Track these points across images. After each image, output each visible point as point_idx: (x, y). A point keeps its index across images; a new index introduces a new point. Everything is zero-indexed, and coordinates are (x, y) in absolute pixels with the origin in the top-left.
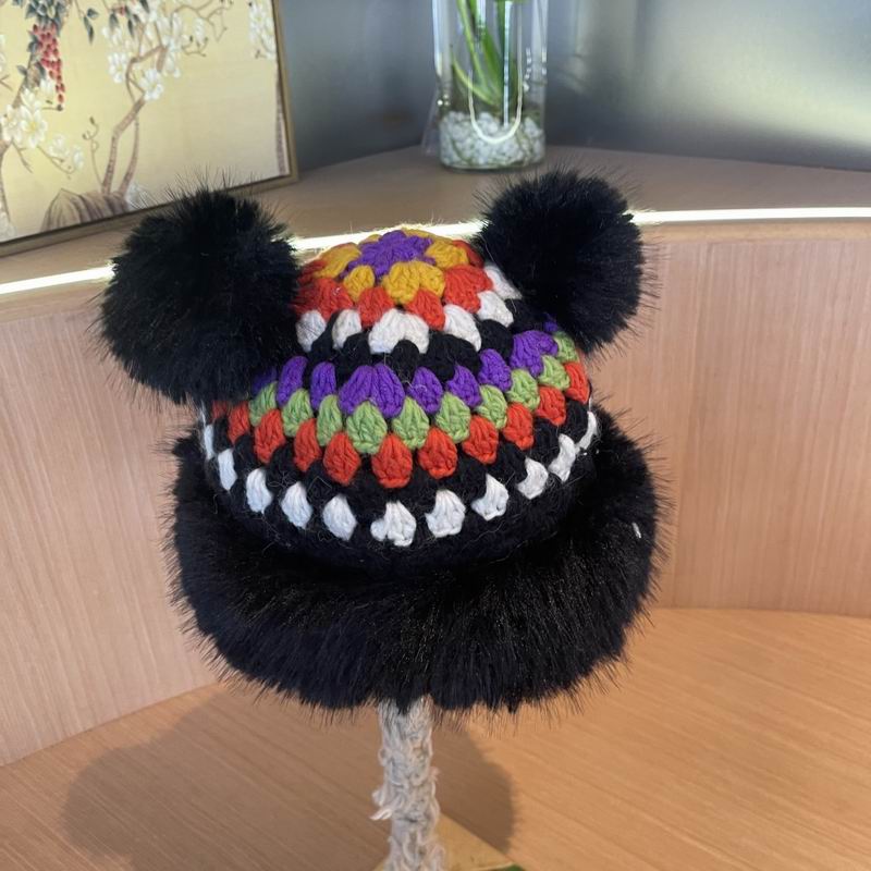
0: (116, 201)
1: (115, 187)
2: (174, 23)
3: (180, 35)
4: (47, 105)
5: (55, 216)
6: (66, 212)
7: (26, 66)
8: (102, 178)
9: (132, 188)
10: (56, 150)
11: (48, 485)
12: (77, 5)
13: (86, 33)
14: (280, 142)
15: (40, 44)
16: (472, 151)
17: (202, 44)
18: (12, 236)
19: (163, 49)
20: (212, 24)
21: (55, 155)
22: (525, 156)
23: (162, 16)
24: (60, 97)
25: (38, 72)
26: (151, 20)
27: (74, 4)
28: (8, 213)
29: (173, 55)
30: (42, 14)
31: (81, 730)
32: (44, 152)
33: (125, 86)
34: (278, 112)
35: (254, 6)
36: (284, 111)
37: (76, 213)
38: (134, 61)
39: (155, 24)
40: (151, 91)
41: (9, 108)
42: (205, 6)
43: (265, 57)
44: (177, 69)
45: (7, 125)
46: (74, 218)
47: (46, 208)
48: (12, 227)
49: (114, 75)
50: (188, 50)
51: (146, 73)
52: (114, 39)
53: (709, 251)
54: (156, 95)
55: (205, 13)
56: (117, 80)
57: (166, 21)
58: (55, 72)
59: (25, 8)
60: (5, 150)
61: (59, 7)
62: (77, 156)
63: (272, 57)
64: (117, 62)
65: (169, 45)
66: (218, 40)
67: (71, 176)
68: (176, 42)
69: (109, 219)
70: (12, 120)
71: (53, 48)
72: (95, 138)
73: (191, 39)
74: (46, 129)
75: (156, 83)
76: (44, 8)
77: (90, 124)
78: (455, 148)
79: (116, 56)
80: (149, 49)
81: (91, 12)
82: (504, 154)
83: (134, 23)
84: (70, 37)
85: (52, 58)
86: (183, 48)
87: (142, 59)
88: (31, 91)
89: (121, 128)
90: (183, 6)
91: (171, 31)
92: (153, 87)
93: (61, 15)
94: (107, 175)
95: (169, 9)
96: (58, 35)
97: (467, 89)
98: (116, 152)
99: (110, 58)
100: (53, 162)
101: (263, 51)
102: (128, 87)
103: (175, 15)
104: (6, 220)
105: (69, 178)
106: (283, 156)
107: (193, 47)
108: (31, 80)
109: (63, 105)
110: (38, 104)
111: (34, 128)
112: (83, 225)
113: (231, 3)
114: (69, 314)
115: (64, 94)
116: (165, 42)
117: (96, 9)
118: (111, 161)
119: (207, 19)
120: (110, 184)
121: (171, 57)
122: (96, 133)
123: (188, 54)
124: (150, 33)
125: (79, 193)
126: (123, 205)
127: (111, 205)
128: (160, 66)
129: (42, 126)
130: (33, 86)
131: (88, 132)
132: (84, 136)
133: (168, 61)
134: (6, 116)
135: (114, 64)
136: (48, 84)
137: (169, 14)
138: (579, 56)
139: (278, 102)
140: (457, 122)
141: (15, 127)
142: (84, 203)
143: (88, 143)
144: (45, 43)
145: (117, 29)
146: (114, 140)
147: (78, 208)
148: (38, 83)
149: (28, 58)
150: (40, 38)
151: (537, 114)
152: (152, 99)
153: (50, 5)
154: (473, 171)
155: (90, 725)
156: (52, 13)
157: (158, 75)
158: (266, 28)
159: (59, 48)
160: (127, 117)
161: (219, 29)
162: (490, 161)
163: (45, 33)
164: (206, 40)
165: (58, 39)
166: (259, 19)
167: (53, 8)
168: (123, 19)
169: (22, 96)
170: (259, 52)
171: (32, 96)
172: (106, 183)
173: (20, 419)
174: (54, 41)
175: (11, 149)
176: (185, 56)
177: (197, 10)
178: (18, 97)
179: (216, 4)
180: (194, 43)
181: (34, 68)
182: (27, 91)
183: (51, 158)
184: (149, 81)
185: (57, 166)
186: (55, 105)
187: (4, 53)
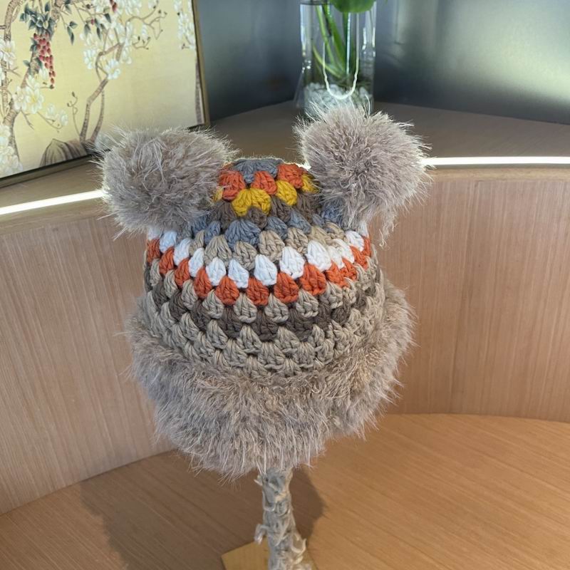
0: (89, 146)
1: (88, 136)
2: (127, 28)
3: (131, 36)
4: (44, 85)
5: (49, 156)
6: (56, 154)
7: (29, 61)
8: (80, 131)
9: (99, 135)
10: (49, 115)
11: (42, 333)
12: (63, 19)
13: (69, 38)
14: (198, 103)
15: (39, 46)
17: (146, 41)
18: (21, 170)
19: (120, 46)
20: (153, 28)
21: (48, 117)
23: (120, 24)
24: (52, 80)
25: (38, 64)
26: (112, 27)
27: (61, 18)
28: (18, 156)
29: (127, 49)
30: (39, 26)
31: (64, 486)
32: (42, 116)
33: (95, 71)
34: (197, 83)
35: (181, 15)
36: (201, 82)
37: (63, 154)
38: (101, 54)
39: (115, 29)
40: (112, 74)
41: (19, 88)
42: (148, 16)
43: (188, 48)
44: (130, 59)
45: (17, 99)
46: (62, 157)
47: (44, 152)
48: (21, 165)
49: (88, 64)
50: (137, 46)
51: (109, 62)
52: (88, 40)
53: (476, 186)
54: (115, 76)
55: (147, 21)
56: (89, 67)
57: (122, 27)
58: (48, 64)
59: (28, 23)
60: (16, 116)
61: (50, 21)
62: (63, 118)
63: (193, 48)
64: (90, 56)
65: (124, 43)
66: (157, 38)
67: (60, 130)
68: (129, 41)
69: (84, 157)
70: (20, 96)
71: (47, 48)
72: (75, 106)
73: (139, 38)
74: (43, 100)
75: (115, 68)
76: (41, 22)
77: (71, 96)
79: (89, 52)
80: (111, 46)
81: (72, 24)
83: (101, 30)
84: (58, 40)
85: (47, 55)
86: (134, 44)
87: (106, 53)
88: (33, 77)
89: (93, 98)
90: (134, 17)
91: (126, 34)
92: (113, 71)
93: (52, 26)
94: (83, 129)
95: (124, 19)
96: (50, 39)
97: (322, 67)
98: (89, 114)
99: (85, 53)
100: (48, 122)
101: (187, 44)
102: (97, 71)
103: (128, 23)
104: (17, 160)
105: (58, 132)
106: (200, 112)
107: (141, 44)
108: (32, 69)
109: (54, 85)
110: (37, 85)
111: (35, 101)
112: (68, 161)
113: (166, 14)
114: (54, 227)
115: (53, 77)
116: (121, 42)
117: (76, 22)
118: (86, 120)
119: (150, 25)
120: (85, 135)
121: (125, 50)
122: (76, 103)
123: (137, 48)
124: (111, 36)
125: (65, 141)
126: (93, 148)
127: (85, 148)
128: (118, 58)
129: (40, 99)
130: (34, 74)
131: (71, 102)
132: (68, 105)
133: (124, 53)
134: (16, 93)
135: (88, 57)
136: (44, 72)
137: (124, 23)
138: (399, 44)
139: (197, 77)
140: (315, 90)
141: (22, 100)
142: (68, 148)
143: (70, 109)
144: (42, 46)
145: (89, 34)
146: (87, 105)
147: (64, 151)
148: (37, 71)
149: (31, 55)
150: (38, 42)
151: (368, 85)
153: (44, 21)
155: (70, 483)
156: (46, 26)
157: (117, 63)
158: (189, 28)
159: (51, 48)
160: (96, 91)
161: (157, 31)
163: (42, 38)
164: (149, 38)
165: (50, 42)
166: (184, 23)
167: (47, 22)
168: (93, 27)
169: (27, 80)
170: (184, 45)
171: (33, 80)
172: (83, 134)
173: (24, 293)
174: (48, 43)
175: (20, 115)
176: (134, 49)
177: (143, 19)
178: (24, 81)
179: (156, 14)
180: (141, 40)
181: (35, 62)
182: (30, 77)
183: (46, 120)
184: (111, 67)
185: (51, 125)
186: (48, 85)
187: (14, 53)
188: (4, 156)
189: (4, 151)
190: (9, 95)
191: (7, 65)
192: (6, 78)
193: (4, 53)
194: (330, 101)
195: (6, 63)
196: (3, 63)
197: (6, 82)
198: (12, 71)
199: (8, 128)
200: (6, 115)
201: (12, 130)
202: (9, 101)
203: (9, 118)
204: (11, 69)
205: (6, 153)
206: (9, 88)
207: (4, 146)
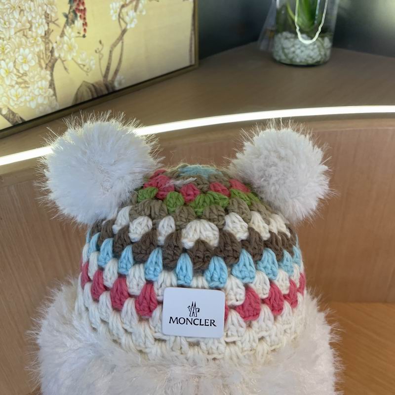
0: (110, 86)
1: (110, 78)
4: (78, 35)
5: (79, 96)
6: (85, 94)
7: (67, 12)
8: (104, 72)
9: (118, 77)
10: (82, 60)
14: (191, 47)
16: (294, 54)
18: (58, 108)
21: (81, 62)
22: (322, 58)
24: (85, 30)
25: (74, 16)
28: (56, 96)
29: (143, 1)
32: (75, 62)
33: (117, 21)
34: (192, 30)
36: (194, 29)
37: (90, 93)
38: (123, 6)
40: (131, 23)
41: (58, 38)
44: (144, 10)
45: (57, 48)
46: (89, 96)
47: (75, 91)
48: (58, 105)
49: (112, 16)
51: (129, 13)
54: (133, 25)
56: (114, 18)
58: (82, 15)
60: (55, 62)
62: (92, 63)
64: (115, 8)
67: (88, 74)
69: (106, 95)
70: (59, 44)
71: (82, 1)
72: (102, 52)
74: (77, 48)
77: (99, 44)
78: (283, 52)
79: (114, 4)
82: (311, 57)
85: (81, 7)
87: (127, 5)
88: (70, 27)
89: (114, 45)
92: (132, 21)
98: (111, 59)
99: (111, 6)
100: (80, 67)
102: (119, 22)
104: (55, 101)
105: (87, 75)
109: (86, 35)
110: (73, 34)
111: (71, 49)
112: (93, 99)
115: (86, 28)
118: (108, 64)
121: (141, 3)
122: (102, 50)
125: (92, 83)
126: (113, 87)
127: (107, 87)
128: (136, 10)
129: (75, 47)
130: (71, 25)
131: (98, 49)
132: (96, 51)
133: (140, 5)
134: (56, 42)
135: (113, 9)
136: (79, 23)
139: (192, 25)
140: (286, 38)
142: (94, 88)
143: (97, 55)
146: (111, 52)
147: (91, 91)
148: (73, 22)
149: (69, 8)
151: (331, 35)
152: (131, 28)
154: (293, 65)
157: (135, 14)
160: (118, 39)
162: (303, 60)
169: (65, 30)
171: (70, 30)
172: (106, 76)
175: (59, 62)
178: (63, 31)
181: (72, 14)
182: (68, 27)
183: (79, 65)
184: (130, 17)
185: (82, 69)
186: (81, 35)
187: (55, 5)
188: (45, 97)
189: (45, 93)
190: (50, 44)
191: (50, 16)
192: (49, 29)
193: (47, 5)
194: (299, 48)
195: (48, 14)
196: (47, 15)
197: (48, 32)
198: (54, 23)
199: (48, 72)
200: (47, 62)
201: (52, 75)
202: (51, 49)
203: (50, 64)
204: (53, 20)
205: (47, 94)
206: (51, 38)
207: (45, 89)
